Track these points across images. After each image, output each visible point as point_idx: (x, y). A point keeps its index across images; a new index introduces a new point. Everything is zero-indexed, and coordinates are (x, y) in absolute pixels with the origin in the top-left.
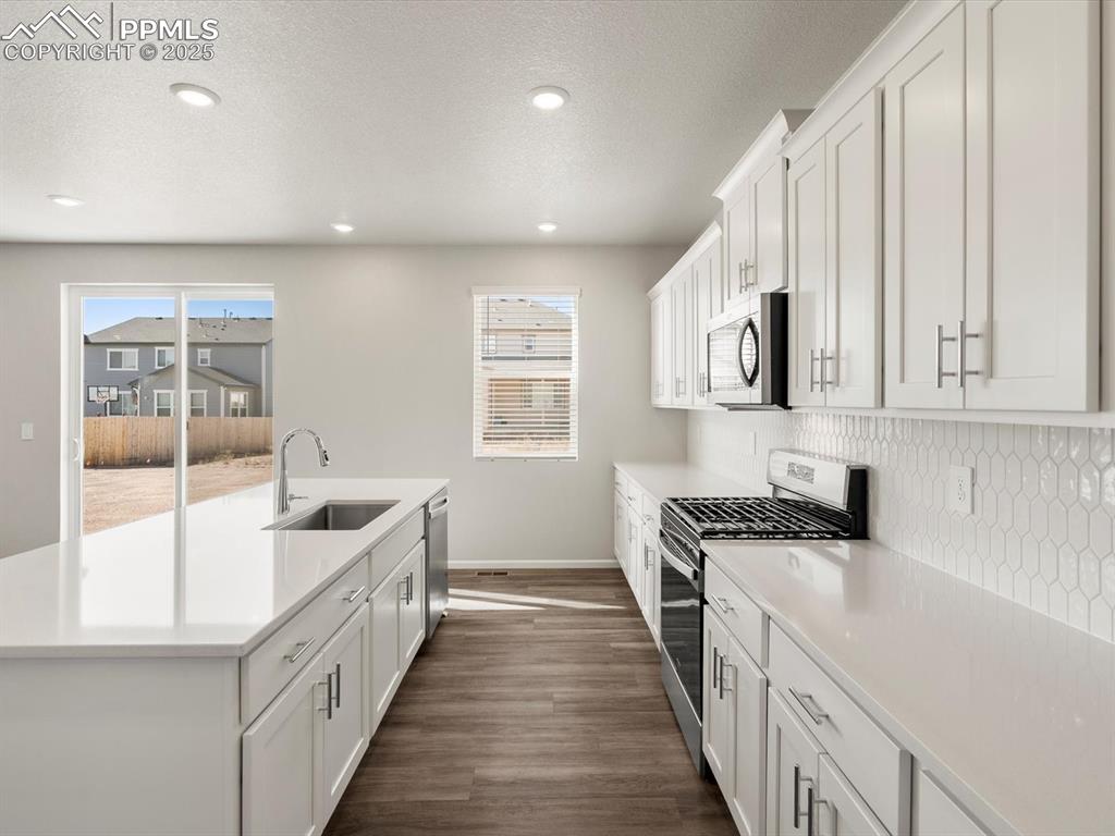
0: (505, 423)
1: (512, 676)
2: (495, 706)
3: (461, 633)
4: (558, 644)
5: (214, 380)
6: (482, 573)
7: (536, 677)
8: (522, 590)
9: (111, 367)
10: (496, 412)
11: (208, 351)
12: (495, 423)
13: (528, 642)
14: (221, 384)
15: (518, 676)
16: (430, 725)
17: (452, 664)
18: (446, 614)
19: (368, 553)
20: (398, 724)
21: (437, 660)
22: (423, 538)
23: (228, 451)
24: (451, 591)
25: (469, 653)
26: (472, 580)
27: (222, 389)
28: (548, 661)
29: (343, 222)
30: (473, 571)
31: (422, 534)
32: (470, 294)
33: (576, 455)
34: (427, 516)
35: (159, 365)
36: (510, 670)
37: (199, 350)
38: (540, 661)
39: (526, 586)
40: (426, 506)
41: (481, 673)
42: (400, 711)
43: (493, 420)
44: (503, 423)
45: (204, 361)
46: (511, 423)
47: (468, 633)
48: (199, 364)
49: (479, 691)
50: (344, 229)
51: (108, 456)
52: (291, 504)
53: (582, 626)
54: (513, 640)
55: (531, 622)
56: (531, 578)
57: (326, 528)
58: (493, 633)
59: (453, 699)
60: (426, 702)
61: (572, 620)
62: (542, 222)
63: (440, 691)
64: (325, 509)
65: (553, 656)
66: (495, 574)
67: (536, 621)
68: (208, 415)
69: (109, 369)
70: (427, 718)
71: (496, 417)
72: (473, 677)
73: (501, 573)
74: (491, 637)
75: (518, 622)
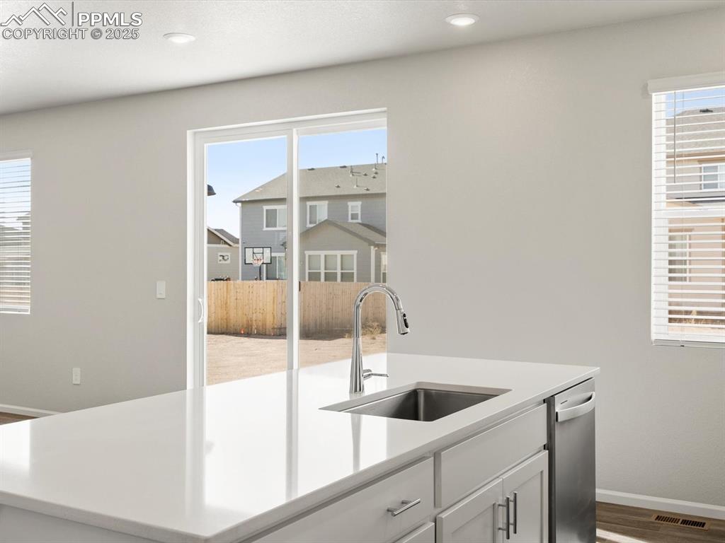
5: (365, 240)
6: (662, 517)
9: (267, 226)
11: (358, 204)
14: (371, 243)
19: (437, 455)
22: (545, 447)
23: (375, 324)
26: (643, 525)
27: (373, 250)
29: (462, 14)
30: (648, 512)
31: (545, 441)
34: (552, 418)
35: (311, 223)
37: (350, 204)
40: (549, 402)
45: (354, 216)
48: (350, 221)
50: (463, 22)
51: (260, 324)
52: (366, 383)
64: (414, 394)
68: (358, 281)
69: (265, 229)
73: (694, 523)
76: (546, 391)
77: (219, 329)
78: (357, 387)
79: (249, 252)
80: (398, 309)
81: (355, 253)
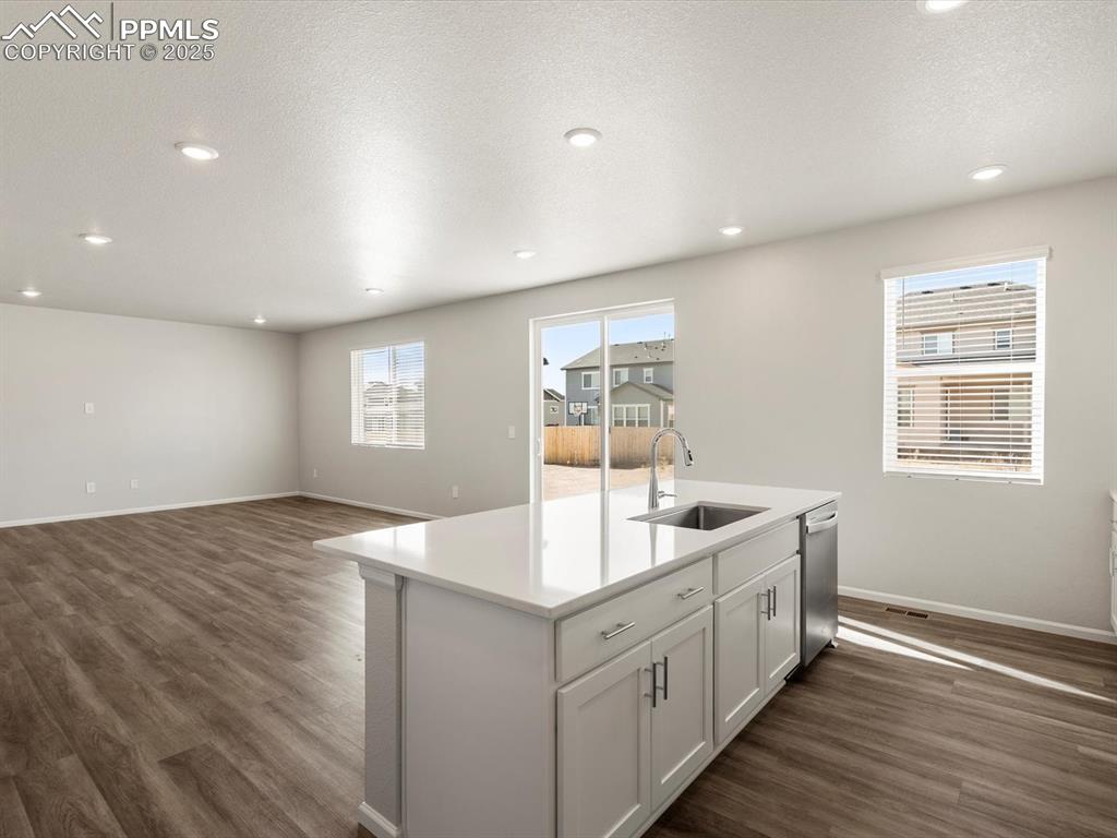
0: (967, 439)
1: (906, 739)
2: (875, 767)
3: (850, 670)
4: (985, 721)
5: (656, 396)
6: (891, 609)
7: (943, 752)
8: (945, 640)
9: (585, 387)
10: (952, 425)
11: (651, 369)
12: (951, 439)
13: (938, 705)
14: (660, 398)
15: (912, 742)
16: (790, 758)
17: (831, 701)
18: (835, 644)
19: (715, 555)
20: (756, 744)
21: (813, 692)
22: (797, 552)
24: (841, 619)
25: (854, 696)
26: (876, 614)
27: (662, 403)
28: (964, 737)
29: (732, 225)
30: (881, 605)
31: (798, 548)
32: (879, 280)
33: (1041, 477)
34: (803, 530)
35: (617, 383)
36: (904, 731)
37: (645, 370)
38: (951, 734)
39: (952, 637)
40: (801, 518)
41: (865, 723)
42: (761, 732)
43: (949, 435)
44: (963, 439)
45: (648, 379)
46: (974, 439)
47: (858, 673)
48: (645, 382)
49: (859, 742)
50: (732, 232)
52: (660, 501)
53: (1032, 709)
54: (919, 697)
55: (950, 682)
56: (964, 629)
57: (698, 528)
58: (892, 681)
59: (822, 739)
60: (790, 732)
61: (1016, 696)
62: (978, 170)
63: (809, 725)
64: (696, 510)
65: (974, 734)
66: (910, 614)
67: (956, 683)
68: (652, 426)
69: (583, 388)
70: (789, 749)
71: (952, 432)
72: (853, 724)
73: (921, 615)
74: (887, 685)
75: (931, 677)
76: (799, 510)
77: (552, 461)
78: (653, 504)
79: (572, 405)
80: (684, 446)
81: (648, 405)
